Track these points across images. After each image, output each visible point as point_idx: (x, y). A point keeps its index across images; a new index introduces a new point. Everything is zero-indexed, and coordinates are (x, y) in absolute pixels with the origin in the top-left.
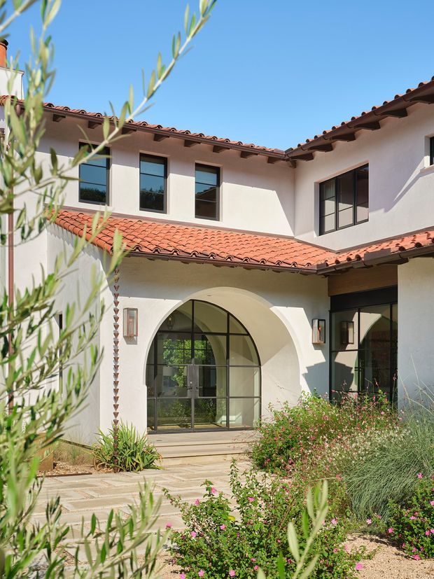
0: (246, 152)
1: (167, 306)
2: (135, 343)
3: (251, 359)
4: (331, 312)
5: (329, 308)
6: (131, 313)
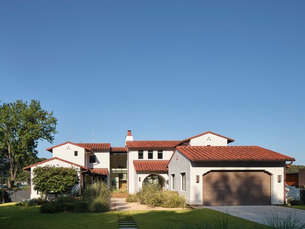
2: (140, 181)
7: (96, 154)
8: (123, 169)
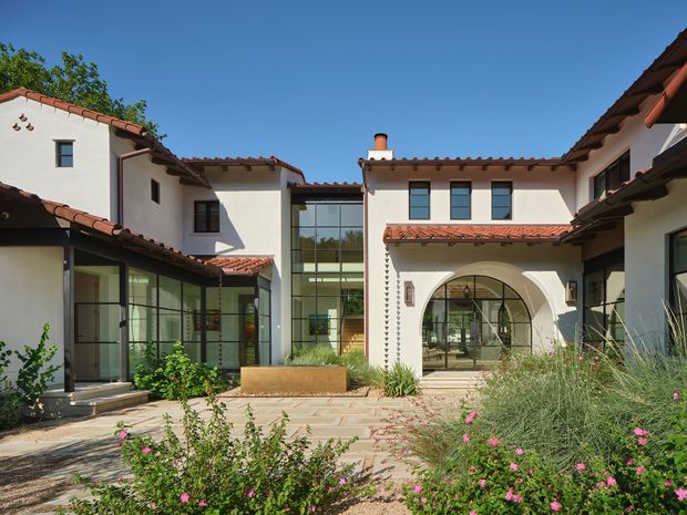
0: (531, 165)
1: (442, 276)
2: (413, 305)
3: (524, 314)
4: (584, 275)
5: (583, 271)
6: (409, 286)
7: (227, 198)
8: (348, 267)
